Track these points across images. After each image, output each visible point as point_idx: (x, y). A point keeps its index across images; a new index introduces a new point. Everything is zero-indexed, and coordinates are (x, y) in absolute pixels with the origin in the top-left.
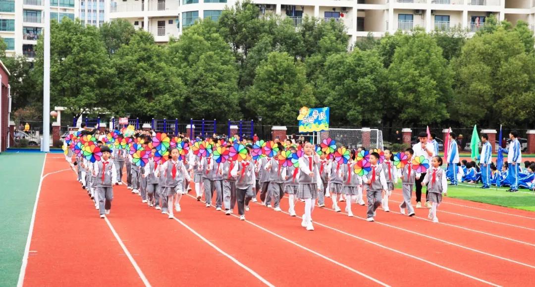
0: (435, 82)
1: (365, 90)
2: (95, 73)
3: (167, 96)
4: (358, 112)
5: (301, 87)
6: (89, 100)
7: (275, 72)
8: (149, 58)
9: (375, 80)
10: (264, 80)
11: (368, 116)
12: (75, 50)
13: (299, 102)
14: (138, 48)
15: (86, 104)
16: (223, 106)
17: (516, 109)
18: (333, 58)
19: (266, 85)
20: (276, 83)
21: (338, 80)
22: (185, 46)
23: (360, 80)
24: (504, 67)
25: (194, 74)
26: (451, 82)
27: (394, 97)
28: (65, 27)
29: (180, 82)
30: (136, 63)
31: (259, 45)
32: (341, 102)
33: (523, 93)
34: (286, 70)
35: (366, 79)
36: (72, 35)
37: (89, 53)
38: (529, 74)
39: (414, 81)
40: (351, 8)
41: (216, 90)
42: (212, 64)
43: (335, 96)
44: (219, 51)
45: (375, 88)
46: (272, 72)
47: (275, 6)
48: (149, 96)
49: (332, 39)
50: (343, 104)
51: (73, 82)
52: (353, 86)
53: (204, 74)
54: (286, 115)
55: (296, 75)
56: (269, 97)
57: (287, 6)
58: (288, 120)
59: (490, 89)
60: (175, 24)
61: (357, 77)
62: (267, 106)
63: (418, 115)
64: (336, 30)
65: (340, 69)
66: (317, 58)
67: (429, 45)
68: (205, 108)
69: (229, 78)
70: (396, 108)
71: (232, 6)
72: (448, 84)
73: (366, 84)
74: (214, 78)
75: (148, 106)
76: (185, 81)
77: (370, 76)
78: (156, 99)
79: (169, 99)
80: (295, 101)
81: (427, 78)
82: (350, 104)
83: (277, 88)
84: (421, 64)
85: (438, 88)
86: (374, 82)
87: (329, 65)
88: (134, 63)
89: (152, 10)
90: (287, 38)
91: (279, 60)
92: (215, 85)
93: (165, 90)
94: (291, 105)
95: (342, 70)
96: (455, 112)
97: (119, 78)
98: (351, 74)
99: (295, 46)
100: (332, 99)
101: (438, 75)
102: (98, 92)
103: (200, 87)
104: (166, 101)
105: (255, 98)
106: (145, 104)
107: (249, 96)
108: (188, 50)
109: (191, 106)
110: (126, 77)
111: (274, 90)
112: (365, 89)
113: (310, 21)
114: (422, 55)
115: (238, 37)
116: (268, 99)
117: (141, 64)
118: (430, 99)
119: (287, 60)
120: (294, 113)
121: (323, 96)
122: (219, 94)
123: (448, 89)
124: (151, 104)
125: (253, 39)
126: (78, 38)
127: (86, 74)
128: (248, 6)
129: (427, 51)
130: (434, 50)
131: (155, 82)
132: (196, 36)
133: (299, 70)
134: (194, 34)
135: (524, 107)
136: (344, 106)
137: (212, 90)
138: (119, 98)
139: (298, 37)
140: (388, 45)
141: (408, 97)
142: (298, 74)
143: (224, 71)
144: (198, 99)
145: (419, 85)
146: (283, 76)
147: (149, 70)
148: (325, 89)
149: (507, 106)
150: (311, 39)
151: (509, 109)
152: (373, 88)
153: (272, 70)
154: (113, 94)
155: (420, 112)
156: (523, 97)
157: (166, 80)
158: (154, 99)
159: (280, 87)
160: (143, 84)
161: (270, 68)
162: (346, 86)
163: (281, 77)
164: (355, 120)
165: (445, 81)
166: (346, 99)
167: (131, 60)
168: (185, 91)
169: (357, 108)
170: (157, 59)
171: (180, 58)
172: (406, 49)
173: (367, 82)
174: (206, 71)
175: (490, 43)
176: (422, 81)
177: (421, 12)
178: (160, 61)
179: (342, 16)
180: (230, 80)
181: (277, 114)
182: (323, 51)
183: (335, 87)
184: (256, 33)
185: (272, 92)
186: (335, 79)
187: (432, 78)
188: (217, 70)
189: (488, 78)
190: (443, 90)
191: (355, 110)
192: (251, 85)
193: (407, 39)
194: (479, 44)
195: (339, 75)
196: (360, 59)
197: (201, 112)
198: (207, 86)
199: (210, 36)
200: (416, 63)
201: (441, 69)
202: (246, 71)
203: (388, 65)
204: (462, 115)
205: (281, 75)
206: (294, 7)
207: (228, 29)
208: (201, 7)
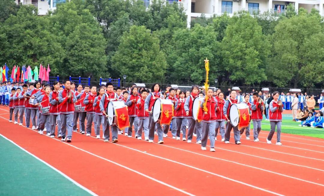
0: (257, 52)
3: (49, 57)
4: (199, 74)
5: (155, 53)
7: (136, 41)
8: (34, 26)
9: (212, 49)
10: (126, 47)
13: (155, 65)
14: (24, 17)
16: (95, 67)
17: (315, 74)
18: (177, 32)
19: (129, 52)
20: (136, 49)
21: (184, 49)
22: (61, 18)
23: (201, 49)
24: (307, 42)
25: (71, 41)
26: (269, 52)
27: (227, 63)
29: (60, 47)
30: (24, 30)
31: (120, 19)
32: (186, 66)
33: (321, 62)
34: (144, 40)
35: (206, 49)
39: (241, 51)
41: (90, 54)
42: (86, 33)
43: (182, 61)
44: (89, 23)
45: (213, 56)
46: (133, 41)
48: (34, 57)
49: (177, 17)
50: (188, 67)
52: (196, 53)
53: (80, 41)
54: (144, 75)
55: (152, 43)
56: (130, 60)
58: (145, 79)
59: (297, 59)
61: (199, 46)
62: (129, 67)
63: (245, 77)
64: (178, 11)
65: (186, 40)
66: (166, 31)
67: (252, 24)
68: (81, 67)
70: (228, 71)
72: (266, 54)
73: (206, 52)
74: (88, 44)
76: (63, 45)
77: (209, 46)
78: (40, 59)
79: (51, 60)
80: (151, 65)
81: (251, 49)
82: (194, 68)
83: (138, 54)
84: (246, 38)
85: (259, 57)
86: (212, 51)
87: (177, 37)
88: (21, 30)
90: (140, 15)
91: (139, 31)
92: (89, 50)
93: (48, 53)
95: (187, 41)
96: (270, 75)
97: (8, 41)
98: (194, 45)
99: (146, 21)
100: (180, 64)
101: (260, 47)
103: (76, 51)
104: (48, 61)
105: (119, 61)
107: (115, 60)
108: (64, 22)
109: (69, 66)
110: (14, 41)
111: (134, 55)
113: (157, 3)
114: (248, 31)
115: (102, 13)
116: (131, 62)
117: (28, 31)
119: (145, 32)
120: (150, 73)
121: (172, 61)
122: (92, 57)
123: (265, 58)
124: (36, 63)
125: (114, 15)
129: (251, 29)
130: (256, 28)
131: (40, 46)
132: (70, 11)
133: (155, 40)
134: (68, 9)
135: (321, 73)
136: (189, 69)
137: (86, 53)
138: (9, 58)
139: (149, 15)
140: (219, 23)
141: (237, 63)
142: (154, 43)
143: (95, 39)
144: (75, 61)
145: (245, 54)
147: (35, 36)
148: (174, 55)
149: (309, 72)
150: (159, 17)
151: (310, 74)
152: (211, 55)
153: (134, 39)
154: (4, 55)
155: (246, 74)
156: (320, 65)
157: (48, 44)
158: (38, 60)
159: (140, 53)
160: (30, 47)
161: (132, 38)
162: (190, 54)
163: (140, 45)
164: (197, 80)
165: (264, 51)
166: (190, 63)
167: (20, 28)
168: (64, 54)
170: (41, 27)
171: (57, 27)
172: (235, 26)
173: (207, 51)
174: (81, 38)
175: (297, 24)
176: (248, 51)
177: (239, 0)
178: (43, 29)
179: (180, 0)
180: (100, 46)
181: (137, 74)
182: (170, 26)
183: (181, 54)
184: (116, 11)
185: (133, 56)
186: (182, 48)
187: (255, 49)
188: (90, 38)
189: (295, 50)
190: (262, 58)
191: (197, 72)
192: (115, 51)
193: (235, 19)
194: (289, 25)
195: (185, 45)
196: (201, 33)
197: (77, 71)
198: (82, 50)
199: (80, 11)
200: (243, 37)
201: (261, 42)
202: (110, 40)
203: (220, 39)
204: (275, 78)
205: (141, 43)
207: (94, 7)
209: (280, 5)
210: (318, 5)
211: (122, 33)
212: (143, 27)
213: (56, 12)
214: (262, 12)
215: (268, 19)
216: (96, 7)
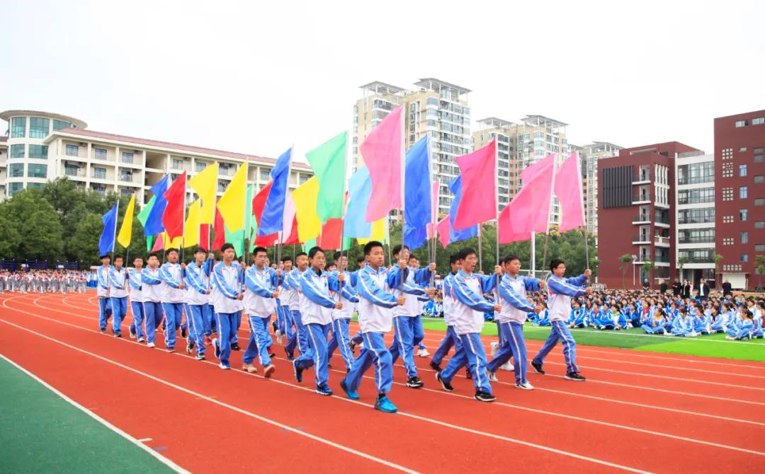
3: (5, 242)
10: (83, 233)
16: (52, 251)
19: (85, 237)
22: (18, 206)
25: (28, 226)
29: (16, 232)
31: (76, 208)
40: (140, 188)
41: (46, 239)
42: (43, 219)
44: (46, 211)
46: (90, 228)
47: (85, 183)
56: (87, 245)
57: (94, 183)
60: (2, 191)
62: (86, 252)
68: (38, 252)
69: (57, 231)
71: (54, 180)
74: (45, 230)
76: (20, 231)
79: (6, 245)
90: (96, 205)
91: (95, 219)
92: (46, 236)
103: (33, 236)
104: (4, 245)
105: (77, 246)
107: (72, 245)
108: (20, 209)
109: (25, 250)
113: (112, 194)
115: (59, 202)
116: (87, 247)
122: (49, 242)
125: (70, 204)
128: (66, 181)
132: (27, 199)
134: (26, 197)
137: (43, 238)
139: (104, 204)
143: (52, 225)
144: (31, 245)
153: (91, 226)
161: (89, 225)
163: (97, 232)
168: (20, 239)
171: (14, 214)
174: (37, 224)
179: (134, 192)
184: (73, 200)
185: (90, 242)
188: (46, 224)
192: (71, 236)
197: (34, 255)
198: (38, 236)
199: (38, 200)
202: (66, 226)
206: (100, 184)
207: (50, 196)
208: (25, 180)
211: (78, 220)
213: (12, 200)
216: (53, 196)
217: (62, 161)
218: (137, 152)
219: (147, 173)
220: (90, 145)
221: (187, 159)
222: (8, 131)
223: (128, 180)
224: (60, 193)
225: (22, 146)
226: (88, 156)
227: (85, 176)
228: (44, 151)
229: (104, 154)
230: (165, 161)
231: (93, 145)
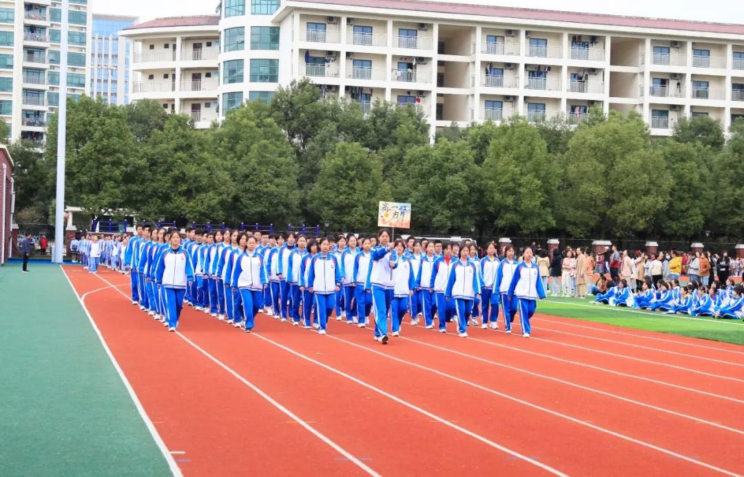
0: (539, 182)
1: (455, 191)
2: (121, 164)
3: (211, 194)
4: (446, 217)
5: (376, 186)
6: (113, 198)
7: (345, 167)
8: (189, 147)
9: (466, 178)
10: (330, 176)
11: (457, 221)
12: (97, 135)
13: (375, 204)
14: (174, 133)
15: (109, 203)
16: (281, 208)
17: (635, 216)
18: (414, 151)
19: (334, 183)
20: (346, 179)
21: (422, 178)
22: (231, 133)
23: (449, 178)
24: (620, 165)
25: (245, 168)
26: (558, 182)
27: (490, 200)
28: (84, 107)
29: (227, 178)
30: (172, 152)
31: (322, 133)
32: (425, 205)
33: (643, 197)
34: (358, 165)
35: (456, 177)
36: (93, 117)
37: (115, 140)
38: (649, 174)
39: (514, 180)
40: (429, 92)
41: (272, 188)
42: (267, 155)
43: (419, 197)
44: (274, 140)
45: (467, 188)
46: (341, 167)
47: (337, 87)
48: (188, 194)
49: (411, 128)
50: (427, 207)
51: (93, 175)
52: (440, 185)
53: (257, 167)
54: (358, 220)
55: (371, 170)
56: (337, 197)
57: (352, 87)
58: (360, 226)
59: (603, 192)
60: (213, 107)
61: (445, 174)
62: (335, 208)
63: (519, 222)
64: (414, 118)
65: (424, 164)
66: (393, 150)
67: (531, 137)
68: (259, 209)
69: (288, 174)
70: (492, 212)
71: (288, 86)
72: (554, 185)
73: (456, 183)
74: (270, 173)
75: (187, 206)
76: (233, 176)
77: (461, 173)
78: (197, 198)
79: (213, 199)
80: (369, 203)
81: (530, 177)
82: (437, 208)
83: (347, 186)
84: (521, 159)
85: (543, 190)
86: (466, 180)
87: (410, 160)
88: (170, 153)
89: (184, 90)
90: (354, 126)
91: (349, 151)
92: (271, 182)
93: (209, 187)
94: (364, 208)
95: (426, 166)
96: (560, 219)
97: (150, 171)
98: (437, 171)
99: (364, 135)
100: (415, 201)
101: (543, 173)
102: (123, 188)
103: (252, 184)
104: (210, 200)
105: (319, 198)
106: (183, 204)
108: (235, 138)
109: (240, 207)
110: (159, 170)
111: (343, 189)
112: (454, 189)
113: (381, 105)
114: (524, 149)
115: (295, 124)
116: (337, 200)
117: (178, 154)
118: (532, 203)
119: (360, 152)
121: (403, 197)
122: (276, 193)
123: (553, 191)
124: (191, 204)
125: (313, 126)
126: (100, 121)
127: (110, 165)
128: (307, 86)
129: (529, 144)
130: (537, 144)
131: (196, 177)
132: (245, 121)
133: (375, 165)
135: (643, 214)
136: (429, 210)
137: (267, 187)
138: (151, 196)
139: (368, 124)
140: (479, 136)
141: (507, 199)
142: (374, 170)
143: (282, 165)
144: (250, 199)
145: (520, 185)
146: (355, 172)
147: (189, 162)
148: (405, 188)
149: (624, 213)
150: (384, 128)
151: (626, 217)
152: (465, 188)
153: (342, 164)
154: (143, 192)
155: (521, 218)
156: (642, 202)
157: (210, 174)
158: (194, 198)
159: (352, 185)
160: (181, 179)
161: (339, 161)
162: (431, 186)
163: (352, 173)
164: (443, 227)
165: (551, 181)
166: (431, 200)
167: (167, 149)
168: (233, 188)
169: (445, 212)
170: (200, 148)
171: (226, 147)
172: (503, 141)
173: (458, 181)
174: (259, 163)
175: (603, 137)
176: (523, 180)
177: (512, 99)
178: (203, 150)
179: (419, 101)
180: (289, 176)
181: (347, 219)
182: (400, 142)
183: (418, 186)
184: (316, 119)
185: (341, 191)
186: (419, 176)
187: (535, 177)
188: (273, 163)
189: (601, 178)
190: (548, 192)
191: (442, 214)
192: (313, 182)
193: (504, 129)
194: (590, 137)
195: (423, 172)
196: (448, 152)
197: (253, 215)
198: (260, 183)
199: (262, 121)
200: (517, 159)
201: (545, 166)
202: (306, 165)
203: (479, 161)
204: (570, 223)
205: (353, 170)
206: (361, 89)
207: (282, 114)
208: (246, 87)
209: (580, 107)
210: (642, 105)
211: (324, 152)
212: (357, 144)
213: (225, 124)
214: (548, 118)
215: (559, 127)
216: (286, 114)
217: (301, 50)
218: (424, 26)
219: (441, 63)
220: (344, 22)
221: (511, 32)
222: (220, 6)
223: (409, 78)
224: (296, 107)
225: (240, 30)
226: (341, 40)
227: (337, 75)
228: (273, 36)
229: (367, 35)
230: (472, 41)
231: (349, 20)
